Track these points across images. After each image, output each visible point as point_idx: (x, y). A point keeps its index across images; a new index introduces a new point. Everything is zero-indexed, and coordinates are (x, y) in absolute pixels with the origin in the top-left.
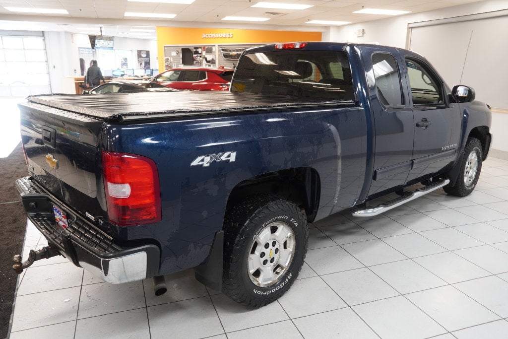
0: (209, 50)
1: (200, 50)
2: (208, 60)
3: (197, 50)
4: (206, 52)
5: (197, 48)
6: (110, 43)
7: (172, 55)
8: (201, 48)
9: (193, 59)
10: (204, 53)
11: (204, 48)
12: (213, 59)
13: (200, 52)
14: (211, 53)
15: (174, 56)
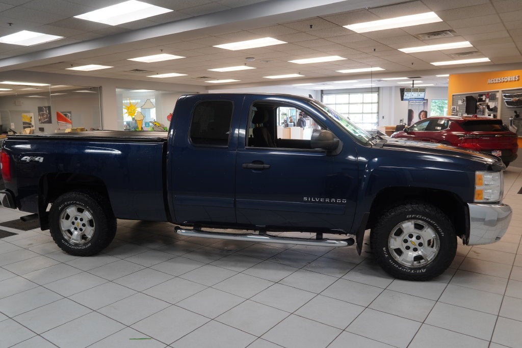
0: (492, 97)
1: (484, 98)
2: (491, 107)
3: (481, 97)
4: (489, 99)
5: (482, 95)
6: (421, 95)
7: (459, 104)
8: (485, 95)
9: (477, 108)
10: (487, 100)
11: (487, 95)
12: (495, 107)
13: (484, 99)
14: (494, 100)
15: (461, 105)
